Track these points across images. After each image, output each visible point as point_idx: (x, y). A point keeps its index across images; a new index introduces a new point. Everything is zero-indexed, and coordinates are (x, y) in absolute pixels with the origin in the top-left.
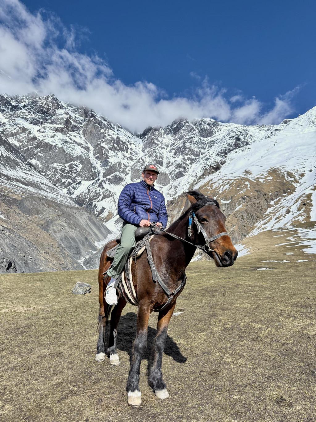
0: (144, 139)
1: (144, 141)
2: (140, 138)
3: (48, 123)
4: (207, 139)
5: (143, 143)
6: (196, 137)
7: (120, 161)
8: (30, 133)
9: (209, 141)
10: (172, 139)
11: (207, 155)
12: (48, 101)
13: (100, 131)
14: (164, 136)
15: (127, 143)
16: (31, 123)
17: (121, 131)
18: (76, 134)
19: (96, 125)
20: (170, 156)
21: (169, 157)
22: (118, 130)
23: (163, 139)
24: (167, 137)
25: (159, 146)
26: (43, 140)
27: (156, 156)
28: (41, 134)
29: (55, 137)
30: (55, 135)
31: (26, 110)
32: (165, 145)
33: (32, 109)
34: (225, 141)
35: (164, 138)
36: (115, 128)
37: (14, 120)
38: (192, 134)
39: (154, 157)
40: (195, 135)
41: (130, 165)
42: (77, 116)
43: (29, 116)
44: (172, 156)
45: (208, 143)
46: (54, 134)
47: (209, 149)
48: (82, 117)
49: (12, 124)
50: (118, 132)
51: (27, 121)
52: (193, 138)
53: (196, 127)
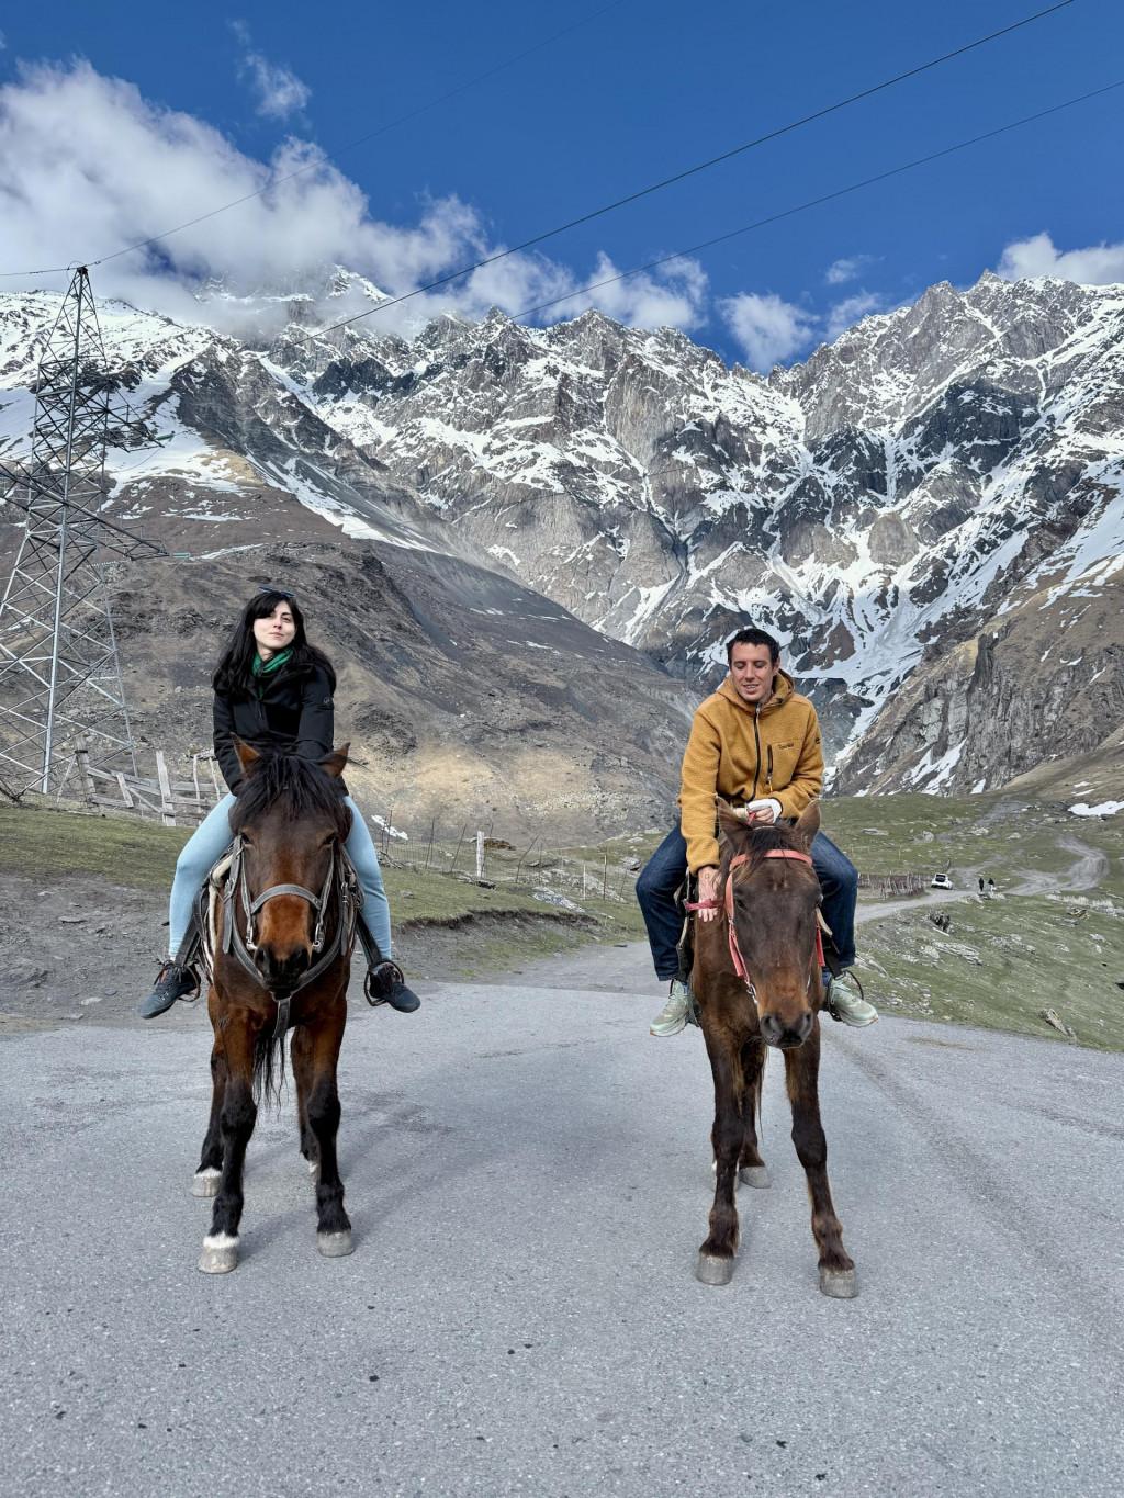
0: (809, 397)
1: (807, 405)
2: (793, 396)
3: (506, 415)
4: (1040, 359)
5: (805, 413)
6: (997, 361)
7: (739, 500)
8: (468, 464)
9: (1049, 368)
10: (907, 382)
11: (1042, 429)
12: (492, 340)
13: (662, 408)
14: (880, 376)
15: (752, 429)
16: (460, 429)
17: (726, 388)
18: (592, 436)
19: (647, 391)
20: (910, 452)
21: (907, 456)
22: (715, 387)
23: (875, 388)
24: (889, 379)
25: (865, 417)
26: (508, 479)
27: (859, 460)
28: (497, 459)
29: (538, 460)
30: (536, 455)
31: (437, 386)
32: (886, 412)
33: (453, 382)
34: (1110, 365)
35: (879, 383)
36: (706, 379)
37: (414, 427)
38: (981, 350)
39: (851, 465)
40: (995, 354)
41: (776, 507)
42: (584, 370)
43: (451, 405)
44: (914, 448)
45: (1045, 375)
46: (531, 450)
47: (1051, 399)
48: (598, 369)
49: (412, 441)
50: (715, 394)
51: (449, 422)
52: (990, 368)
53: (995, 323)
